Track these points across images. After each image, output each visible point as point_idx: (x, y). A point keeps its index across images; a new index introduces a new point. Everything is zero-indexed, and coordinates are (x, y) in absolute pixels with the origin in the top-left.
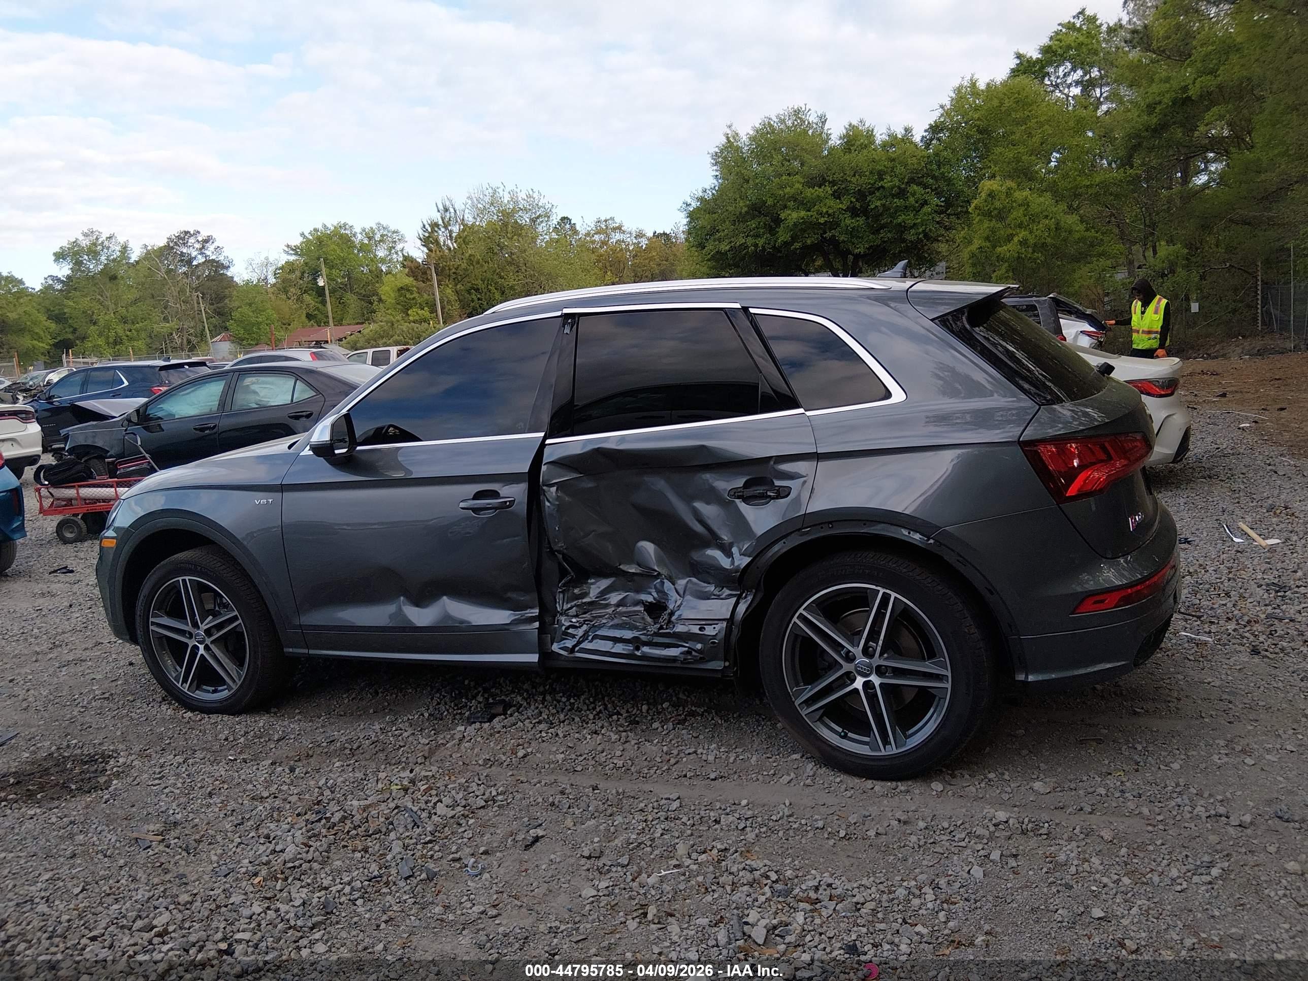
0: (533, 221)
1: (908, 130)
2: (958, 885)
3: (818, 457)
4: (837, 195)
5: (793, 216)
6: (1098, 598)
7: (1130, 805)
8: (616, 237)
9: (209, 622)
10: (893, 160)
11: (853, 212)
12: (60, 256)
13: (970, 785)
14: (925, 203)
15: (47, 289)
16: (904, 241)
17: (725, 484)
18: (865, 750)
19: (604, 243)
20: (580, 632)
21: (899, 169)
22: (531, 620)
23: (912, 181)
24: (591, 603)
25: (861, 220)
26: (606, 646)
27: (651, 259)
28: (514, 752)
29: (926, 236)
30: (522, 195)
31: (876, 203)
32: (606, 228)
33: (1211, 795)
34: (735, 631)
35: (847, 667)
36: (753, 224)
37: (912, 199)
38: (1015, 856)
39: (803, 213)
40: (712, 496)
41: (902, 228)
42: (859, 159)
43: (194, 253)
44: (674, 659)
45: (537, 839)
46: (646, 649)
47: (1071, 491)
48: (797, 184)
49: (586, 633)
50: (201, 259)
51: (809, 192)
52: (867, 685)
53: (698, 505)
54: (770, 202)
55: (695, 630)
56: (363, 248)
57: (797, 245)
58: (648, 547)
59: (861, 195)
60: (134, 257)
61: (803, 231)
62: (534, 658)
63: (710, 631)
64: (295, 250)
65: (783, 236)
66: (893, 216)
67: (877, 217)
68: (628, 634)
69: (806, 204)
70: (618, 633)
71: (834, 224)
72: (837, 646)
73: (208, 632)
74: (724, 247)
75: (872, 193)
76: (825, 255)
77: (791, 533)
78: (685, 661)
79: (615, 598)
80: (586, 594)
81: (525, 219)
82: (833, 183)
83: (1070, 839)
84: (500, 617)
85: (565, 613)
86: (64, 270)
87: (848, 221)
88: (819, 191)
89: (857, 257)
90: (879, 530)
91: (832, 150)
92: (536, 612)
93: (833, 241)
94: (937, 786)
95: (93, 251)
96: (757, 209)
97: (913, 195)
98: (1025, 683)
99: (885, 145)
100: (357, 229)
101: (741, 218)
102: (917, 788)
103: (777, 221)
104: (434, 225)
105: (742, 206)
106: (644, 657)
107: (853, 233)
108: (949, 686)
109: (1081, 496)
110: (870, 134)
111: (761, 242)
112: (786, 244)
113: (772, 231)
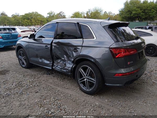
0: (100, 12)
1: (153, 1)
2: (82, 113)
3: (82, 46)
4: (141, 10)
5: (134, 12)
6: (119, 74)
7: (119, 107)
8: (111, 14)
9: (24, 57)
10: (150, 5)
11: (143, 12)
12: (48, 14)
13: (97, 98)
14: (154, 12)
15: (47, 17)
16: (150, 17)
17: (72, 49)
18: (85, 89)
19: (109, 15)
20: (56, 66)
21: (151, 7)
22: (51, 63)
23: (153, 8)
24: (58, 62)
25: (144, 13)
26: (58, 68)
27: (115, 17)
28: (47, 80)
29: (153, 16)
30: (99, 8)
31: (146, 11)
32: (110, 13)
33: (134, 109)
34: (72, 70)
35: (84, 77)
36: (128, 13)
37: (152, 11)
38: (95, 110)
39: (135, 12)
40: (70, 50)
41: (150, 15)
42: (145, 5)
43: (62, 14)
44: (65, 72)
45: (38, 92)
46: (62, 70)
47: (117, 57)
48: (135, 8)
49: (57, 66)
50: (63, 15)
51: (137, 9)
52: (86, 80)
53: (69, 51)
54: (131, 10)
55: (68, 68)
56: (81, 15)
57: (134, 16)
58: (65, 56)
59: (144, 10)
60: (56, 14)
61: (135, 14)
62: (51, 68)
63: (69, 69)
64: (73, 14)
65: (132, 15)
66: (149, 13)
67: (146, 13)
68: (61, 67)
69: (136, 11)
70: (59, 67)
71: (140, 14)
72: (84, 74)
73: (23, 58)
74: (124, 16)
75: (146, 10)
76: (138, 18)
77: (78, 57)
78: (66, 72)
79: (61, 62)
80: (58, 61)
81: (99, 11)
82: (140, 8)
83: (105, 110)
84: (48, 62)
85: (55, 63)
86: (48, 15)
87: (142, 14)
88: (138, 9)
89: (143, 19)
90: (88, 58)
91: (141, 3)
92: (52, 62)
93: (139, 16)
94: (93, 97)
95: (51, 13)
96: (129, 11)
97: (152, 10)
98: (106, 85)
99: (149, 3)
100: (80, 12)
101: (127, 12)
102: (90, 96)
103: (132, 13)
104: (88, 12)
105: (127, 11)
106: (62, 71)
107: (142, 15)
108: (95, 83)
109: (118, 58)
110: (147, 1)
111: (129, 16)
112: (132, 16)
113: (131, 14)
